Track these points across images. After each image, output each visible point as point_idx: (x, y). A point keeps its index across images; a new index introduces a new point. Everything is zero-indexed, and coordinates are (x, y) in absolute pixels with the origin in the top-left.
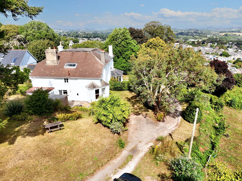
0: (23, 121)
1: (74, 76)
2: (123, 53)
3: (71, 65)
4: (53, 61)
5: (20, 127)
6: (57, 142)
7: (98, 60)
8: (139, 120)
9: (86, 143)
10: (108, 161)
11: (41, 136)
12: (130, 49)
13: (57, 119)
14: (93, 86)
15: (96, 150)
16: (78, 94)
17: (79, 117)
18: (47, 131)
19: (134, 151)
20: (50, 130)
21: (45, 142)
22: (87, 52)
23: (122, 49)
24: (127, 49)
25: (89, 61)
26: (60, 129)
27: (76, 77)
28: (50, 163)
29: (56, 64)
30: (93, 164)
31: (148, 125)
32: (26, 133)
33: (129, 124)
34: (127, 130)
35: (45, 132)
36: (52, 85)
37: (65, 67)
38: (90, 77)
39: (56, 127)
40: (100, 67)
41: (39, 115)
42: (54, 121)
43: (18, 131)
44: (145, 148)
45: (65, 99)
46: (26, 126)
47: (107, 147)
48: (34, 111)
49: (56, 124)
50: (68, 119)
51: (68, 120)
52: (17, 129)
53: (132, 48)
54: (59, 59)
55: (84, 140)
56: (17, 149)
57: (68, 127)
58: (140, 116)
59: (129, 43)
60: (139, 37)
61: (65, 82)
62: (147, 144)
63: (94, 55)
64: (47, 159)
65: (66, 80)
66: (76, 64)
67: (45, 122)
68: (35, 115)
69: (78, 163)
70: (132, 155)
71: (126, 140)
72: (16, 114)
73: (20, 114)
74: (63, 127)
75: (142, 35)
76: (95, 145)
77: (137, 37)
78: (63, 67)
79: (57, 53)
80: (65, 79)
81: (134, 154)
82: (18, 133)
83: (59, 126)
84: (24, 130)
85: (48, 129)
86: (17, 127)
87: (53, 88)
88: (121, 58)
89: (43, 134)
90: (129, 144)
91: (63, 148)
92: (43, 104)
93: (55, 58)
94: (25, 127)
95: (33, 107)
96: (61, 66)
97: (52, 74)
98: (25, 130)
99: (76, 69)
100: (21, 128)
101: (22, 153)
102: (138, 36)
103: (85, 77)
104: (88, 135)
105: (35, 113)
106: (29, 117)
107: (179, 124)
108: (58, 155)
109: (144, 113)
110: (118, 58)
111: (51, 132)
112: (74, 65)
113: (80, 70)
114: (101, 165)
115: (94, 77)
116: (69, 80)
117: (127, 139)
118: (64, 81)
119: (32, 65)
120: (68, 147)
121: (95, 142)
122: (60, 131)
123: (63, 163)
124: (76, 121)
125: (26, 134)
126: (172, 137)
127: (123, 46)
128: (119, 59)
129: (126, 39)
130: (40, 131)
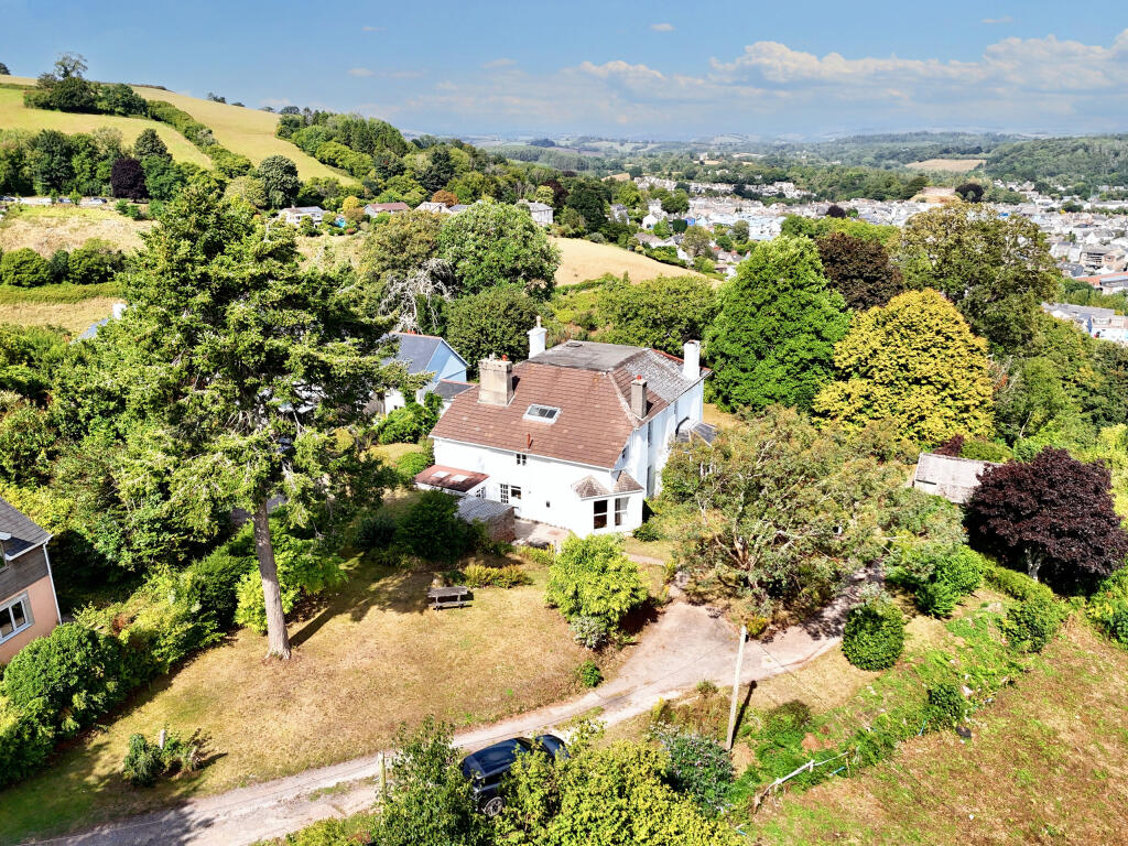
0: (391, 567)
1: (543, 451)
2: (780, 343)
3: (543, 413)
4: (497, 394)
5: (382, 582)
6: (444, 636)
7: (624, 403)
8: (689, 622)
9: (503, 652)
10: (540, 706)
11: (416, 613)
12: (808, 329)
13: (464, 579)
14: (588, 490)
15: (519, 673)
16: (548, 505)
17: (516, 583)
18: (432, 606)
19: (618, 700)
20: (439, 604)
21: (420, 631)
22: (597, 370)
23: (776, 324)
24: (799, 326)
25: (597, 406)
26: (462, 606)
27: (546, 453)
28: (417, 677)
29: (505, 405)
30: (498, 704)
31: (709, 642)
32: (389, 599)
33: (655, 626)
34: (634, 644)
35: (427, 607)
36: (483, 467)
37: (526, 417)
38: (583, 460)
39: (454, 599)
40: (622, 428)
41: (427, 558)
42: (455, 581)
43: (377, 592)
44: (649, 701)
45: (505, 519)
46: (396, 582)
47: (546, 675)
48: (416, 548)
49: (455, 590)
50: (486, 583)
51: (488, 584)
52: (374, 586)
53: (818, 325)
54: (514, 388)
55: (503, 643)
56: (364, 634)
57: (481, 605)
58: (702, 609)
59: (809, 303)
60: (861, 276)
61: (519, 462)
62: (664, 692)
63: (616, 386)
64: (414, 669)
65: (521, 459)
66: (559, 412)
67: (435, 581)
68: (418, 556)
69: (469, 692)
70: (605, 707)
71: (615, 670)
72: (379, 546)
73: (385, 549)
74: (467, 603)
75: (876, 269)
76: (521, 662)
77: (854, 277)
78: (519, 416)
79: (509, 372)
80: (518, 456)
81: (611, 708)
82: (374, 599)
83: (459, 599)
84: (387, 592)
85: (433, 600)
86: (377, 580)
87: (484, 477)
88: (771, 360)
89: (421, 612)
90: (618, 681)
91: (451, 653)
92: (437, 533)
93: (503, 387)
94: (391, 583)
95: (415, 536)
96: (515, 413)
97: (486, 435)
98: (390, 593)
99: (552, 426)
100: (383, 585)
101: (371, 643)
102: (859, 272)
103: (572, 458)
104: (516, 635)
105: (418, 552)
106: (404, 560)
107: (812, 659)
108: (436, 665)
109: (722, 602)
110: (760, 357)
111: (441, 608)
112: (551, 414)
113: (566, 431)
114: (518, 709)
115: (596, 462)
116: (528, 460)
117: (620, 666)
118: (515, 459)
119: (451, 384)
120: (463, 654)
121: (525, 655)
122: (459, 610)
123: (443, 684)
124: (506, 591)
125: (388, 603)
126: (750, 693)
127: (784, 315)
128: (762, 363)
129: (801, 287)
130: (419, 603)
